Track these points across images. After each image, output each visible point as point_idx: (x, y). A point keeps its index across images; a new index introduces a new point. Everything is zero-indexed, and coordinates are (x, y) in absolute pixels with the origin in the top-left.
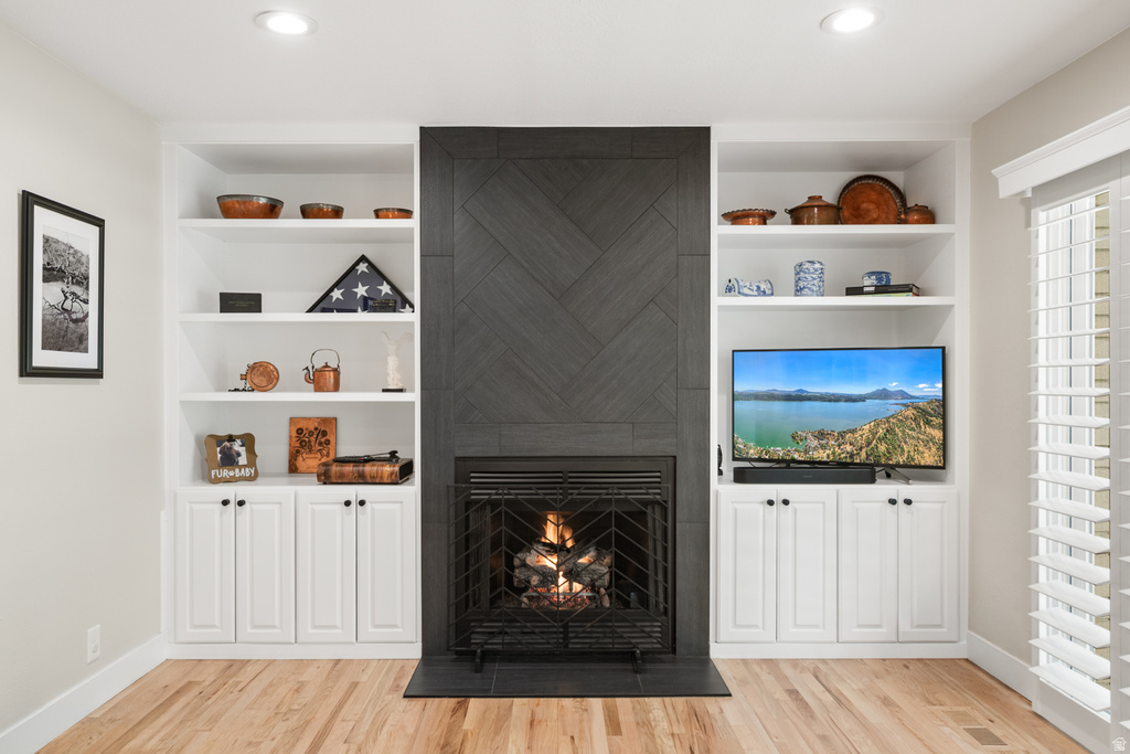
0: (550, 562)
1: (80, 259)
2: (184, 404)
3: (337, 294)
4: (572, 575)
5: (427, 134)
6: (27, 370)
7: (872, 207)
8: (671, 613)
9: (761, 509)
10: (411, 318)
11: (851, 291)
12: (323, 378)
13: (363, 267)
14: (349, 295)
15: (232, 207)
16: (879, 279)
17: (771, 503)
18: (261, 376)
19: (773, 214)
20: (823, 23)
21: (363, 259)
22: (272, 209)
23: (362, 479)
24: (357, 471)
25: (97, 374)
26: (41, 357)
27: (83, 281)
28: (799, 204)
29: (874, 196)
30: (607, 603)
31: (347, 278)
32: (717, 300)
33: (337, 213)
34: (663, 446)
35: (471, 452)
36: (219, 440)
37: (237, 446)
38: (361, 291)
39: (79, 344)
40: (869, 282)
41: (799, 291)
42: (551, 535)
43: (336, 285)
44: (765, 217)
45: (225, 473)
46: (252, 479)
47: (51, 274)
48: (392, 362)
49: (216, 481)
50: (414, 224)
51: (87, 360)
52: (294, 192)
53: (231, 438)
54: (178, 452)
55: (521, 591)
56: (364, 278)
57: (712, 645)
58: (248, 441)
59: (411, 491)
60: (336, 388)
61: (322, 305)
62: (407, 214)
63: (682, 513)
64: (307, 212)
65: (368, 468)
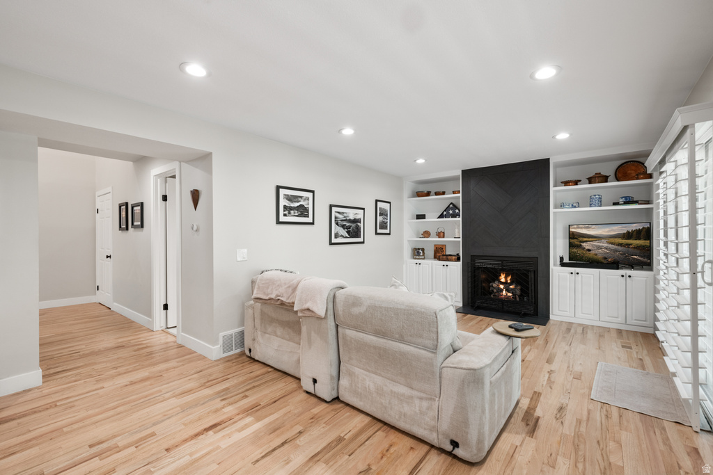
0: (502, 287)
1: (386, 211)
2: (408, 241)
3: (445, 213)
4: (508, 290)
5: (463, 172)
6: (377, 234)
7: (632, 172)
8: (536, 303)
9: (569, 275)
10: (459, 219)
11: (615, 204)
12: (441, 234)
13: (451, 206)
14: (448, 213)
15: (419, 194)
16: (626, 199)
17: (572, 273)
18: (426, 234)
19: (580, 181)
20: (554, 137)
21: (451, 203)
22: (428, 194)
23: (448, 260)
24: (447, 258)
25: (389, 234)
26: (379, 231)
27: (387, 215)
28: (591, 176)
29: (634, 168)
30: (518, 299)
31: (447, 209)
32: (552, 210)
33: (444, 193)
34: (534, 254)
35: (475, 254)
36: (416, 249)
37: (420, 251)
38: (451, 212)
39: (386, 228)
40: (621, 201)
41: (591, 206)
42: (503, 279)
43: (445, 211)
44: (576, 183)
45: (417, 257)
46: (423, 259)
47: (381, 215)
48: (457, 230)
49: (415, 259)
50: (460, 195)
51: (387, 231)
52: (433, 189)
53: (419, 249)
54: (407, 252)
55: (491, 293)
56: (452, 209)
57: (551, 316)
58: (423, 250)
59: (460, 264)
60: (444, 237)
61: (441, 216)
62: (459, 192)
63: (540, 274)
64: (437, 194)
65: (449, 257)
